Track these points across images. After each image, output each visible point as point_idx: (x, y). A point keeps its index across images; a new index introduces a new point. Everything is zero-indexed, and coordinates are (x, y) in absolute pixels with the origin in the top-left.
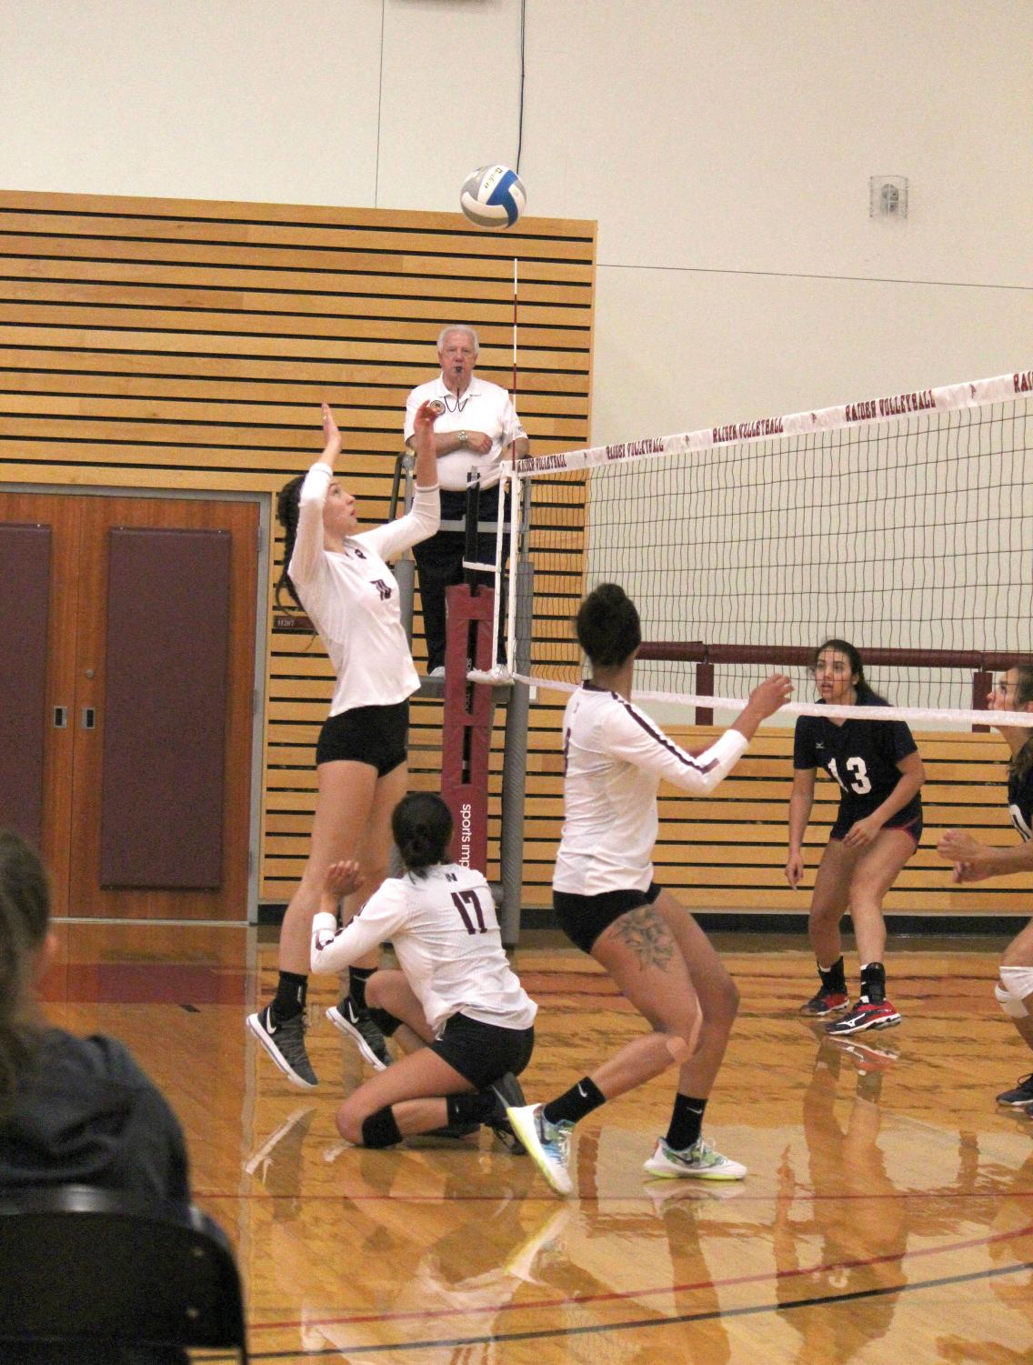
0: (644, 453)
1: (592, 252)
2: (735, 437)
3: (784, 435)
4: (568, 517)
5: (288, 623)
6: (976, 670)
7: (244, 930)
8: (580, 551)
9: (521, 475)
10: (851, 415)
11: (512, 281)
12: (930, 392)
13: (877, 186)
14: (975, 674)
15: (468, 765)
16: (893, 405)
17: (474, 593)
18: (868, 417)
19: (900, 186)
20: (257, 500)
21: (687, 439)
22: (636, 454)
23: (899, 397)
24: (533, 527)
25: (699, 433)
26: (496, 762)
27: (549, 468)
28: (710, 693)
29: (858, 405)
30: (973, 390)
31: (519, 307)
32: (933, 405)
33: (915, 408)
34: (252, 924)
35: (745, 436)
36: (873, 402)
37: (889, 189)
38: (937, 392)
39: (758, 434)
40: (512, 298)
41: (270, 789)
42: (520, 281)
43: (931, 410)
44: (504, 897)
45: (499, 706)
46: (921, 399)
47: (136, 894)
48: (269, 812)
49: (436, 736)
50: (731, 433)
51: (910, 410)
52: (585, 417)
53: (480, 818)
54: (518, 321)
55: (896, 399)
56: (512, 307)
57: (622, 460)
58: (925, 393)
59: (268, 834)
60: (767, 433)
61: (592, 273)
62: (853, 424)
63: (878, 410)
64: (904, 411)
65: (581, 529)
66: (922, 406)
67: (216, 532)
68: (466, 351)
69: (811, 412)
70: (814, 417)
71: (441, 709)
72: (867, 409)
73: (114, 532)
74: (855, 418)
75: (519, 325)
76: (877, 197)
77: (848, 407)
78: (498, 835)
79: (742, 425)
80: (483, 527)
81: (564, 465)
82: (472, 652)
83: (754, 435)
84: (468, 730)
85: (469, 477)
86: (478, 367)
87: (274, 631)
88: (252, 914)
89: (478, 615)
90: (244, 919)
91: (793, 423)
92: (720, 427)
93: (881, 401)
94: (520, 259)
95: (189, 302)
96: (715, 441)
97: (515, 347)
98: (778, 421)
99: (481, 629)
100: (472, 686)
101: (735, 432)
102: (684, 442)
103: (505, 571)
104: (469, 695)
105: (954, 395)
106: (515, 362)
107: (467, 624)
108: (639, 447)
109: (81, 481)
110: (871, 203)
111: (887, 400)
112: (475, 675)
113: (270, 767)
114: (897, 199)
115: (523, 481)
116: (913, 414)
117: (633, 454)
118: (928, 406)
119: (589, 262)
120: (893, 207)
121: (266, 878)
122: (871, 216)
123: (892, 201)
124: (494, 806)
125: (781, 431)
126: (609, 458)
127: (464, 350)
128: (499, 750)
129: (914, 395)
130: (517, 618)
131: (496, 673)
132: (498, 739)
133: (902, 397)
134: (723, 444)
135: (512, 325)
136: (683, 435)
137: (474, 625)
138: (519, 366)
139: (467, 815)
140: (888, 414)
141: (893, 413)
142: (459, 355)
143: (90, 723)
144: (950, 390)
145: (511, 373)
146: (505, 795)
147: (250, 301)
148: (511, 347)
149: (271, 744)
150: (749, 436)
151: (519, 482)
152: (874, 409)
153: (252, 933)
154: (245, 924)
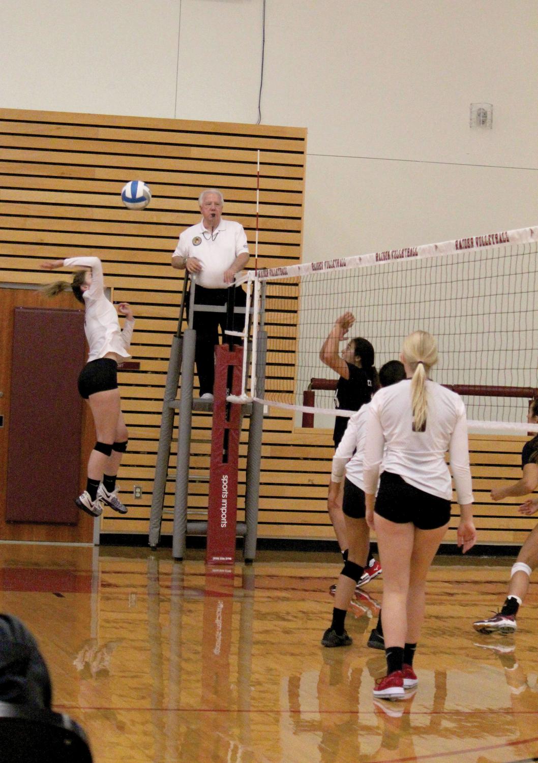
0: (334, 267)
1: (304, 146)
2: (389, 258)
3: (418, 257)
4: (288, 305)
7: (90, 549)
8: (295, 325)
9: (260, 279)
10: (459, 246)
11: (256, 163)
12: (506, 233)
13: (475, 109)
15: (226, 452)
16: (484, 240)
17: (231, 349)
18: (469, 247)
19: (488, 110)
21: (360, 259)
22: (330, 268)
23: (487, 235)
24: (267, 310)
25: (368, 255)
26: (243, 450)
27: (277, 275)
29: (463, 240)
30: (532, 232)
31: (260, 179)
32: (508, 241)
33: (497, 242)
34: (96, 545)
35: (395, 258)
36: (472, 239)
37: (482, 111)
38: (510, 233)
39: (403, 257)
40: (256, 174)
42: (261, 163)
43: (506, 244)
44: (247, 530)
45: (245, 417)
46: (500, 237)
47: (27, 526)
49: (208, 434)
50: (387, 256)
51: (494, 243)
52: (298, 245)
53: (233, 484)
54: (260, 187)
55: (486, 236)
56: (256, 179)
57: (322, 271)
58: (503, 234)
60: (408, 256)
61: (304, 159)
62: (460, 251)
63: (475, 244)
64: (490, 244)
65: (295, 312)
66: (501, 241)
67: (77, 311)
69: (435, 244)
70: (436, 247)
71: (211, 418)
72: (468, 243)
73: (17, 310)
74: (461, 247)
75: (261, 190)
76: (474, 116)
77: (457, 241)
78: (244, 494)
79: (393, 252)
80: (237, 310)
81: (286, 274)
82: (230, 385)
83: (400, 257)
84: (227, 431)
88: (96, 539)
89: (234, 362)
90: (90, 540)
91: (424, 251)
92: (380, 252)
93: (477, 238)
94: (262, 150)
95: (62, 173)
96: (377, 260)
97: (258, 203)
98: (415, 249)
99: (235, 371)
100: (229, 405)
101: (389, 255)
102: (358, 261)
103: (250, 336)
104: (227, 410)
105: (520, 235)
106: (257, 211)
107: (227, 367)
108: (331, 264)
110: (471, 120)
111: (480, 238)
112: (231, 398)
114: (486, 117)
115: (261, 282)
116: (496, 246)
117: (328, 268)
118: (504, 241)
119: (302, 153)
120: (484, 122)
121: (105, 518)
122: (471, 127)
123: (483, 118)
124: (242, 476)
125: (417, 255)
126: (313, 270)
127: (216, 204)
128: (245, 443)
129: (496, 235)
130: (257, 364)
131: (243, 398)
132: (244, 436)
133: (489, 236)
134: (382, 262)
135: (255, 189)
136: (357, 257)
137: (231, 369)
138: (260, 214)
139: (225, 482)
140: (481, 245)
141: (484, 245)
142: (213, 206)
143: (1, 424)
144: (518, 233)
145: (255, 218)
146: (248, 470)
147: (99, 173)
148: (255, 203)
150: (398, 258)
151: (259, 284)
152: (472, 243)
153: (96, 550)
154: (92, 545)
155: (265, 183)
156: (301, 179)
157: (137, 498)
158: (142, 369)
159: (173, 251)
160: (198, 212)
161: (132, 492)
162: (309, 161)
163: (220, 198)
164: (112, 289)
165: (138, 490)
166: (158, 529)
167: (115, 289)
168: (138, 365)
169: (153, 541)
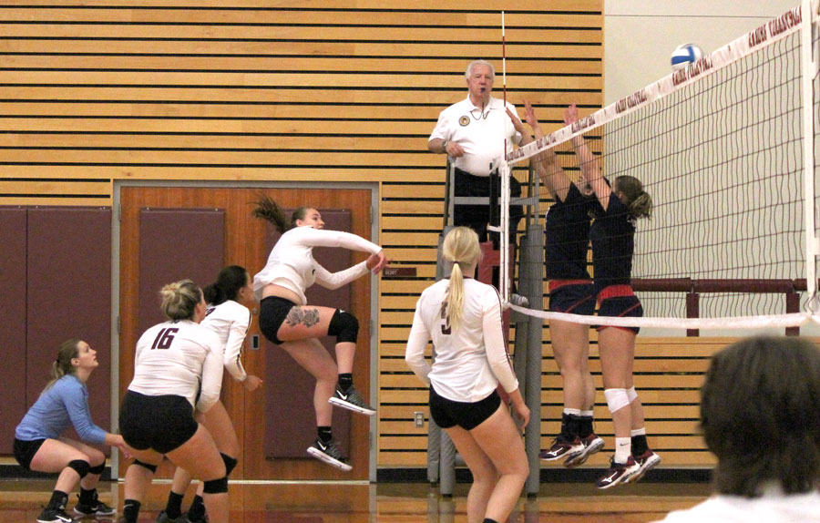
1: (602, 6)
5: (393, 273)
7: (365, 488)
9: (509, 163)
11: (501, 27)
16: (632, 100)
17: (494, 247)
18: (624, 109)
20: (368, 187)
23: (634, 95)
28: (696, 315)
29: (620, 102)
31: (506, 46)
32: (646, 99)
34: (371, 483)
40: (501, 40)
41: (382, 388)
42: (506, 28)
46: (641, 96)
47: (290, 463)
48: (382, 404)
54: (506, 56)
56: (501, 46)
58: (641, 91)
59: (382, 420)
62: (619, 115)
63: (627, 105)
66: (642, 100)
67: (340, 211)
72: (623, 104)
74: (619, 110)
77: (616, 104)
80: (499, 201)
85: (491, 166)
86: (494, 90)
87: (383, 279)
88: (373, 475)
90: (365, 477)
93: (627, 98)
94: (506, 12)
95: (316, 51)
97: (504, 74)
107: (491, 270)
109: (244, 178)
113: (382, 373)
119: (599, 13)
121: (381, 451)
127: (487, 77)
129: (638, 92)
137: (497, 270)
140: (630, 107)
142: (482, 80)
143: (256, 345)
147: (360, 49)
149: (382, 357)
151: (509, 169)
153: (373, 489)
154: (367, 482)
155: (512, 51)
156: (600, 44)
157: (419, 426)
158: (419, 275)
159: (428, 136)
160: (466, 89)
161: (412, 420)
162: (608, 23)
163: (491, 70)
164: (380, 184)
165: (420, 417)
166: (437, 462)
167: (384, 183)
168: (414, 270)
169: (432, 477)
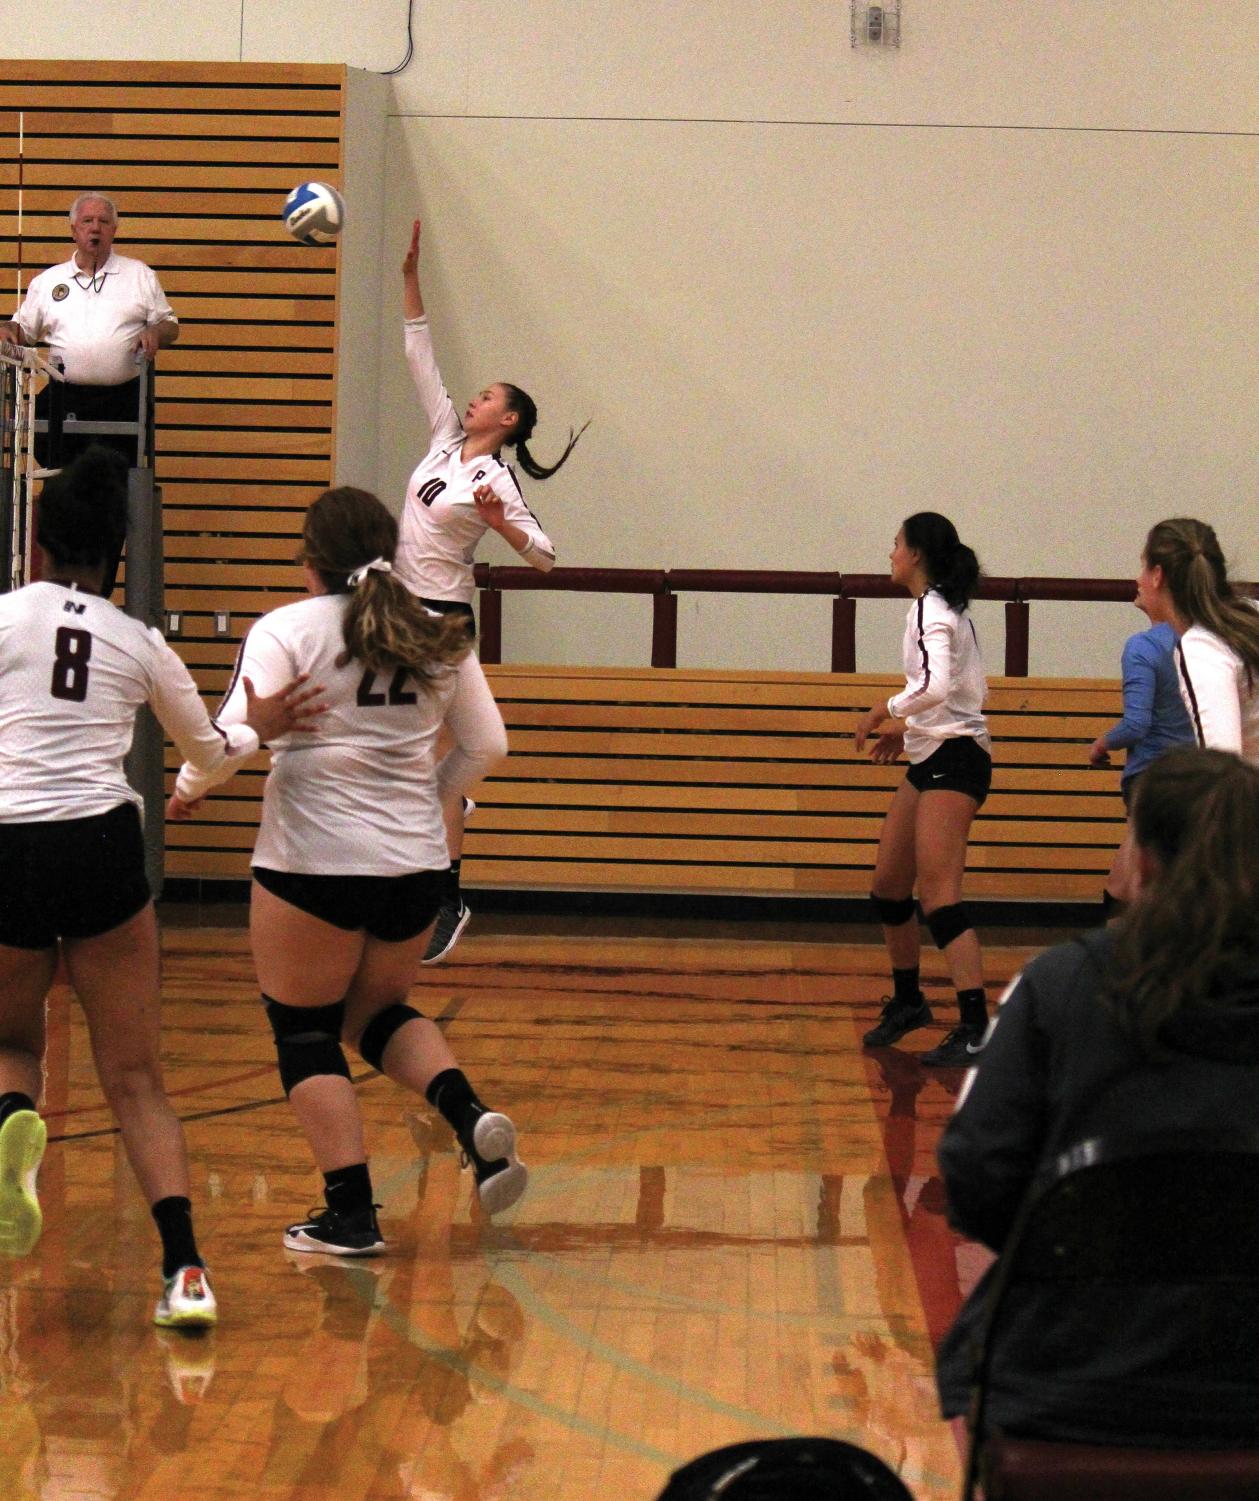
4: (312, 416)
6: (836, 597)
13: (863, 10)
14: (835, 600)
19: (890, 11)
37: (875, 12)
61: (340, 127)
68: (103, 222)
76: (861, 23)
106: (20, 232)
110: (853, 31)
122: (853, 47)
127: (101, 221)
142: (96, 226)
163: (110, 209)
